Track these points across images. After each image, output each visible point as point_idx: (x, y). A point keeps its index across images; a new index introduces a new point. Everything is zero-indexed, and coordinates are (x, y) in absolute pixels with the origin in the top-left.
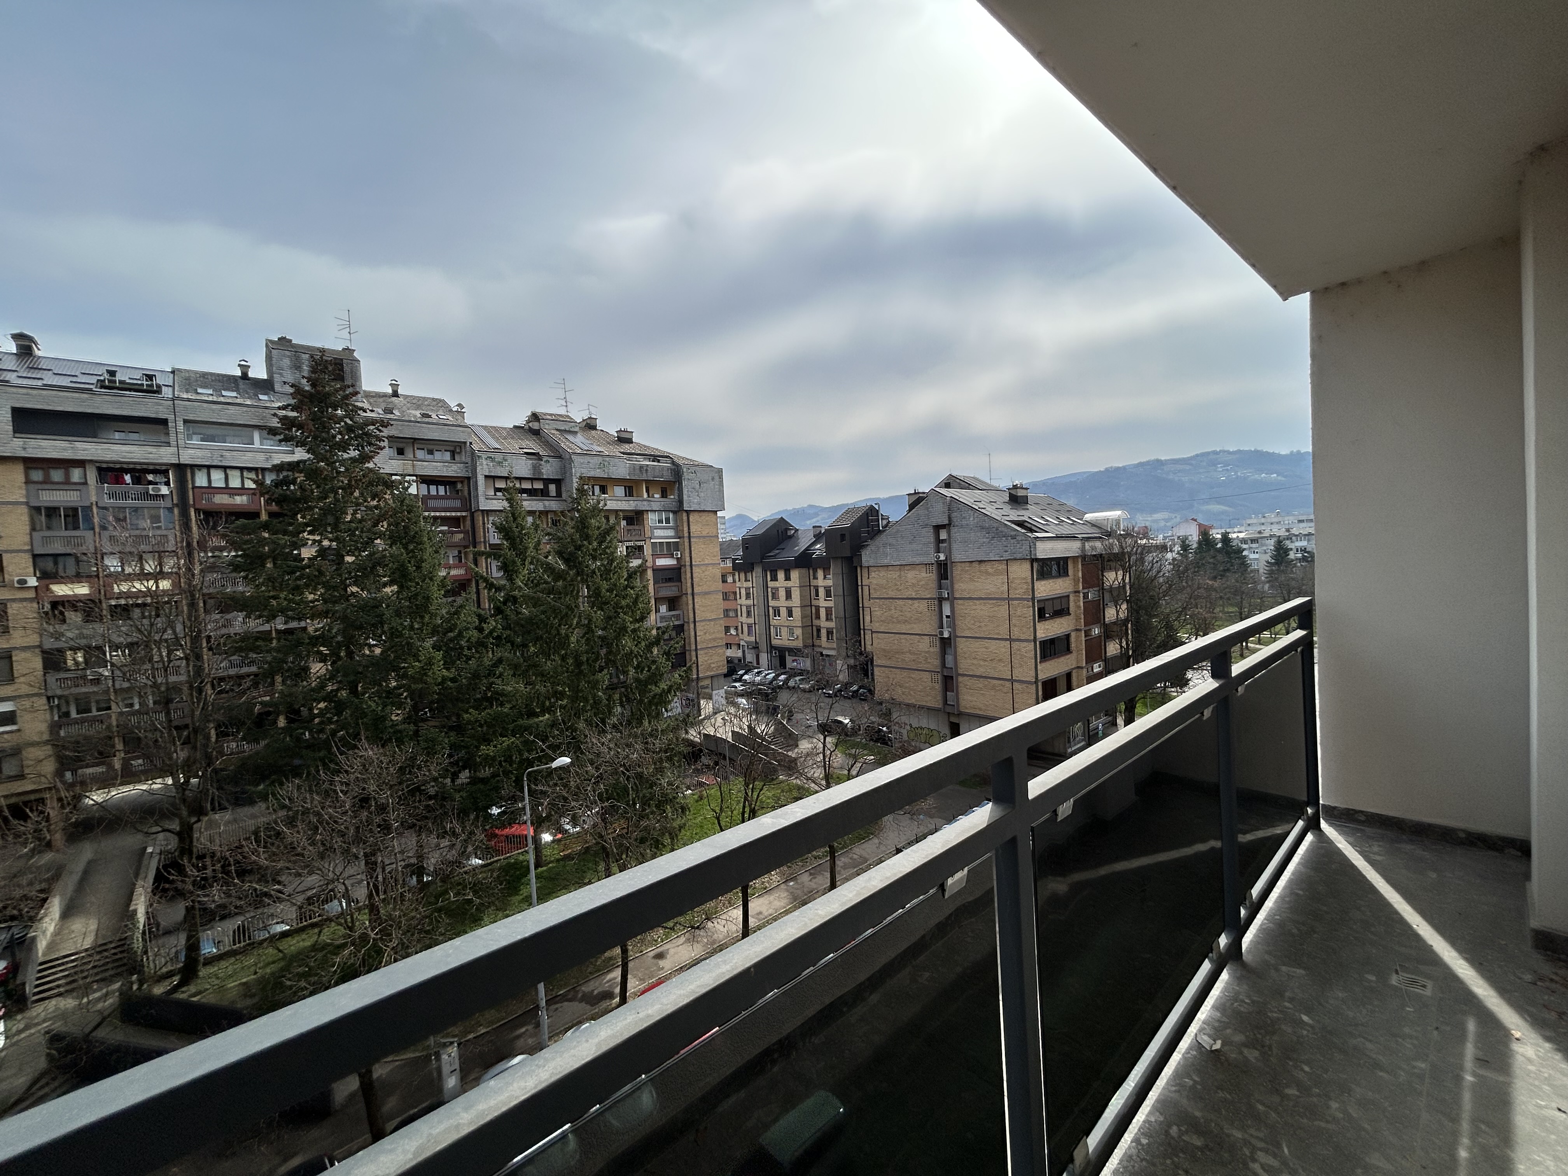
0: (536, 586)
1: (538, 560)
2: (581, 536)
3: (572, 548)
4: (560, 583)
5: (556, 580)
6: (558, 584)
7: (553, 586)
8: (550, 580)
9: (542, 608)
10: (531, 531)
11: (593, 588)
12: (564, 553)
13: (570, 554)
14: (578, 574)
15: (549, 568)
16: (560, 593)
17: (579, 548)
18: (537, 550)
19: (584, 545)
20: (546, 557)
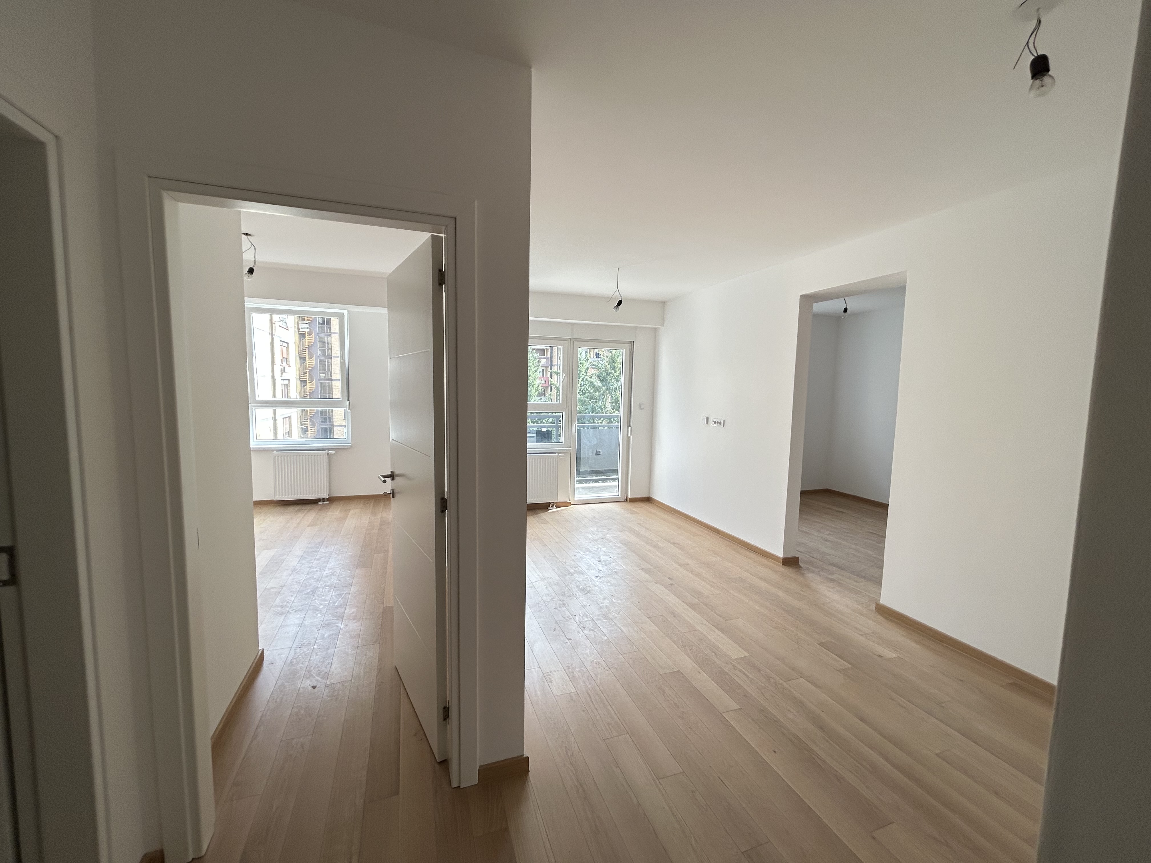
0: (584, 394)
1: (587, 380)
2: (611, 368)
3: (606, 374)
4: (597, 394)
5: (595, 392)
6: (596, 393)
7: (593, 395)
8: (592, 391)
9: (586, 406)
10: (584, 362)
11: (615, 398)
12: (601, 376)
13: (604, 377)
14: (607, 389)
15: (591, 384)
16: (597, 399)
17: (608, 374)
18: (586, 373)
19: (612, 373)
20: (591, 378)
